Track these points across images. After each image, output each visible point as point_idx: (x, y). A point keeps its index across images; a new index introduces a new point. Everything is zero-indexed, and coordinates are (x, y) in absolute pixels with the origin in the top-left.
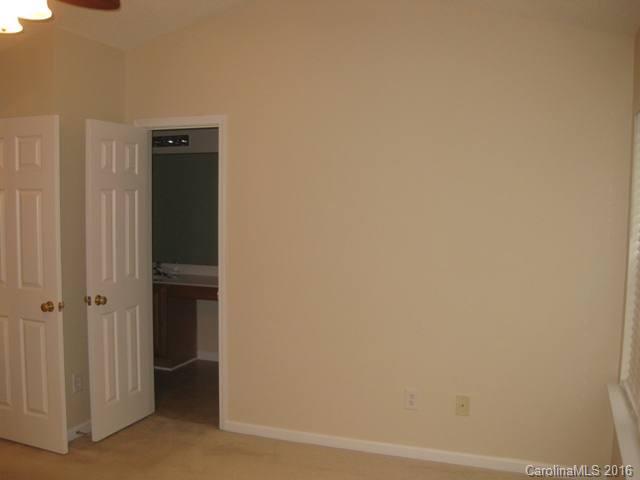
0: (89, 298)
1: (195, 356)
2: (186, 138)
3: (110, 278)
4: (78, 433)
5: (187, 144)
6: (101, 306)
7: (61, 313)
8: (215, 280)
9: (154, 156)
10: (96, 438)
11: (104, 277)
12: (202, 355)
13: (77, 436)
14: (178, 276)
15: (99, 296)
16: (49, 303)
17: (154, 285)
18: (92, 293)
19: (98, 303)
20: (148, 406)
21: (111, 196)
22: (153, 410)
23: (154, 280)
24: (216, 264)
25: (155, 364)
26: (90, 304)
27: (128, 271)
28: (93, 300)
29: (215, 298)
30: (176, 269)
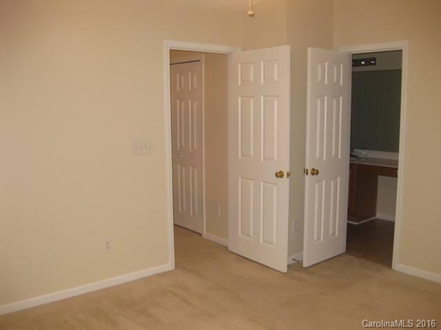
0: (307, 170)
1: (375, 216)
2: (374, 59)
3: (321, 157)
4: (294, 260)
5: (373, 64)
6: (315, 175)
7: (288, 179)
8: (396, 162)
9: (353, 73)
10: (305, 265)
11: (318, 156)
12: (380, 215)
13: (293, 262)
14: (366, 158)
15: (314, 169)
16: (280, 172)
17: (350, 164)
18: (308, 167)
19: (313, 174)
20: (341, 247)
21: (324, 100)
22: (345, 251)
23: (350, 160)
24: (398, 151)
25: (348, 220)
26: (307, 174)
27: (333, 154)
28: (309, 172)
29: (396, 175)
30: (364, 153)
